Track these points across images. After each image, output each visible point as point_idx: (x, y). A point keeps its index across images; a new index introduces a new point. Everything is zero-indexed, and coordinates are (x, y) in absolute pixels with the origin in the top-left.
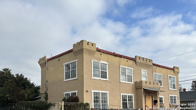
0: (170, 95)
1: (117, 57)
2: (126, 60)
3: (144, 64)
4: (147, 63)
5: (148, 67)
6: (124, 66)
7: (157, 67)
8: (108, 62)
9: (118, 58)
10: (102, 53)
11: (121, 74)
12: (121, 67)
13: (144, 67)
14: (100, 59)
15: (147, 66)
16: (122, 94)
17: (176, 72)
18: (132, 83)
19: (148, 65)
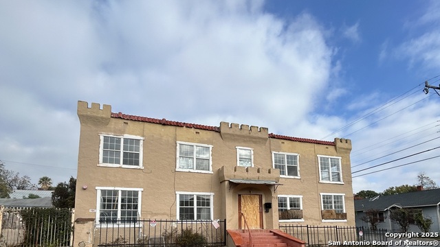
0: (322, 194)
1: (169, 127)
2: (193, 130)
3: (244, 137)
4: (252, 134)
5: (255, 143)
6: (189, 141)
7: (283, 141)
8: (143, 136)
9: (171, 129)
10: (129, 122)
11: (178, 156)
12: (178, 145)
13: (245, 141)
14: (123, 132)
15: (254, 140)
16: (178, 193)
17: (341, 148)
18: (211, 172)
19: (255, 138)
